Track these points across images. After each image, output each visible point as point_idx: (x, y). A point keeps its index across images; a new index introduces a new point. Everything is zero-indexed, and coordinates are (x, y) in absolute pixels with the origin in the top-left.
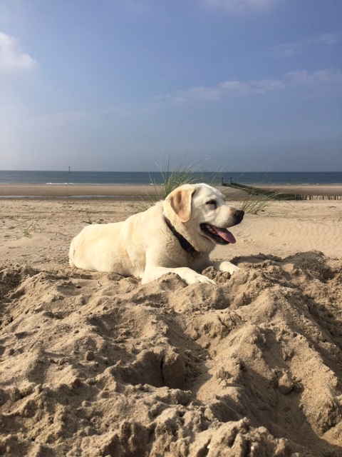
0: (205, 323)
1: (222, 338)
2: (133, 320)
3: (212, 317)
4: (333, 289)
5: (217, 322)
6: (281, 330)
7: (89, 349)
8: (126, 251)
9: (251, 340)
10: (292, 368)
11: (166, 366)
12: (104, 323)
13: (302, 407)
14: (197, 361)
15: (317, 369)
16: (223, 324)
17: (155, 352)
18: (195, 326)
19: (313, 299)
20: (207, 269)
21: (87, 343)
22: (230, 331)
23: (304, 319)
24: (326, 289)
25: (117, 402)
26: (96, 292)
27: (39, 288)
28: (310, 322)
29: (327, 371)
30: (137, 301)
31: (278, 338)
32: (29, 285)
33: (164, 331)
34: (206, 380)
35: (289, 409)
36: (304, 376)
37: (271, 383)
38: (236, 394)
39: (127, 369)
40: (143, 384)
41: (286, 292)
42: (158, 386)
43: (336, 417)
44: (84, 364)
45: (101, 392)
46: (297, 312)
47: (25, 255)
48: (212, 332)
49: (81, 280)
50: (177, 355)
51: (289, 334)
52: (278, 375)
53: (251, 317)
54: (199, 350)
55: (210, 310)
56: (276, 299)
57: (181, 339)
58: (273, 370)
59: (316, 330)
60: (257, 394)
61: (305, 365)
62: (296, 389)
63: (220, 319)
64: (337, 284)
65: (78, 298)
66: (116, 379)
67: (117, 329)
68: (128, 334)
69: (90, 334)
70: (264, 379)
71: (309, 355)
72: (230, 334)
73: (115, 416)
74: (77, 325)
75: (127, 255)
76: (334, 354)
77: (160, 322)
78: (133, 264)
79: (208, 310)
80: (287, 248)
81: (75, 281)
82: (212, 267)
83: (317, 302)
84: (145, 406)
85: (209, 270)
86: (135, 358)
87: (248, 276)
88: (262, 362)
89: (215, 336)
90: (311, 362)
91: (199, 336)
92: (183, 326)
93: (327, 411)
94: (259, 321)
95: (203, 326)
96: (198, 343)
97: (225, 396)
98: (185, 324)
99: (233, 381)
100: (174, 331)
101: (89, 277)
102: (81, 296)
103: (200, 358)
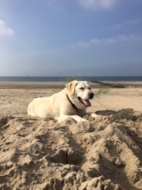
0: (85, 138)
1: (92, 144)
2: (54, 137)
3: (88, 136)
4: (137, 124)
5: (89, 138)
6: (116, 141)
7: (36, 149)
8: (52, 109)
9: (104, 145)
10: (121, 156)
11: (68, 156)
12: (43, 138)
13: (125, 173)
14: (81, 154)
15: (131, 157)
16: (92, 138)
17: (64, 150)
18: (80, 139)
19: (129, 128)
20: (85, 116)
21: (35, 146)
22: (95, 141)
23: (125, 136)
24: (134, 124)
25: (48, 170)
26: (39, 126)
27: (15, 124)
28: (128, 138)
29: (135, 158)
30: (56, 129)
31: (115, 144)
32: (11, 123)
33: (68, 141)
34: (85, 162)
35: (120, 174)
36: (126, 160)
37: (112, 163)
38: (98, 167)
39: (52, 157)
40: (59, 163)
41: (118, 125)
42: (65, 164)
43: (139, 177)
44: (34, 155)
45: (42, 166)
46: (123, 134)
47: (9, 111)
48: (87, 142)
49: (33, 121)
50: (73, 151)
51: (119, 142)
52: (115, 159)
53: (103, 136)
54: (82, 149)
55: (87, 133)
56: (114, 128)
57: (74, 145)
58: (113, 158)
59: (131, 141)
60: (107, 167)
61: (126, 155)
62: (123, 165)
63: (91, 136)
64: (139, 122)
65: (31, 128)
66: (48, 161)
67: (48, 141)
68: (52, 143)
69: (37, 143)
70: (109, 161)
71: (128, 151)
72: (95, 142)
73: (47, 176)
74: (31, 139)
75: (52, 110)
76: (138, 151)
77: (66, 137)
78: (54, 114)
79: (86, 133)
80: (118, 107)
81: (30, 121)
82: (87, 115)
83: (131, 129)
84: (60, 172)
85: (86, 116)
86: (55, 153)
87: (102, 118)
88: (108, 154)
89: (89, 143)
90: (129, 154)
91: (82, 143)
92: (75, 139)
93: (136, 174)
94: (107, 137)
95: (84, 139)
96: (82, 147)
97: (93, 168)
98: (76, 138)
99: (96, 162)
100: (72, 141)
101: (36, 120)
102: (33, 127)
103: (83, 153)
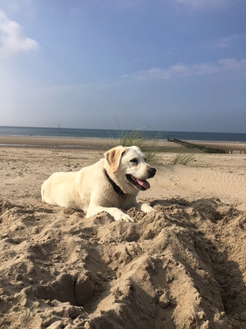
0: (116, 252)
1: (126, 264)
2: (65, 249)
3: (121, 248)
4: (219, 228)
5: (124, 252)
6: (168, 259)
7: (21, 272)
8: (78, 193)
9: (144, 267)
10: (172, 289)
11: (78, 285)
13: (174, 318)
14: (105, 280)
15: (188, 291)
16: (128, 253)
17: (71, 274)
18: (110, 254)
19: (204, 234)
20: (131, 209)
21: (20, 267)
22: (132, 259)
23: (187, 252)
24: (214, 228)
25: (22, 315)
26: (50, 223)
27: (10, 219)
28: (191, 254)
29: (194, 293)
30: (73, 233)
31: (164, 266)
32: (5, 216)
33: (84, 258)
34: (107, 295)
35: (164, 319)
36: (179, 296)
37: (153, 299)
38: (119, 309)
39: (46, 287)
40: (51, 301)
41: (178, 231)
42: (63, 301)
43: (195, 327)
44: (13, 283)
45: (14, 307)
46: (183, 247)
47: (15, 191)
48: (120, 259)
49: (44, 213)
50: (87, 277)
51: (173, 263)
52: (161, 293)
53: (148, 249)
54: (110, 272)
55: (123, 242)
56: (169, 236)
57: (97, 264)
58: (156, 290)
59: (195, 260)
60: (140, 308)
61: (181, 287)
62: (171, 305)
63: (126, 250)
64: (223, 224)
65: (34, 228)
67: (52, 255)
68: (59, 258)
69: (25, 260)
70: (149, 296)
71: (185, 280)
72: (132, 261)
74: (21, 252)
75: (79, 195)
76: (206, 278)
77: (83, 250)
79: (121, 242)
81: (37, 214)
82: (134, 208)
84: (41, 319)
85: (132, 210)
86: (55, 278)
87: (155, 217)
88: (150, 284)
89: (122, 262)
90: (185, 285)
91: (111, 261)
92: (101, 253)
93: (189, 322)
94: (154, 252)
95: (114, 254)
96: (110, 267)
98: (103, 252)
99: (123, 298)
100: (92, 258)
101: (50, 211)
102: (36, 227)
103: (108, 278)
